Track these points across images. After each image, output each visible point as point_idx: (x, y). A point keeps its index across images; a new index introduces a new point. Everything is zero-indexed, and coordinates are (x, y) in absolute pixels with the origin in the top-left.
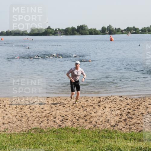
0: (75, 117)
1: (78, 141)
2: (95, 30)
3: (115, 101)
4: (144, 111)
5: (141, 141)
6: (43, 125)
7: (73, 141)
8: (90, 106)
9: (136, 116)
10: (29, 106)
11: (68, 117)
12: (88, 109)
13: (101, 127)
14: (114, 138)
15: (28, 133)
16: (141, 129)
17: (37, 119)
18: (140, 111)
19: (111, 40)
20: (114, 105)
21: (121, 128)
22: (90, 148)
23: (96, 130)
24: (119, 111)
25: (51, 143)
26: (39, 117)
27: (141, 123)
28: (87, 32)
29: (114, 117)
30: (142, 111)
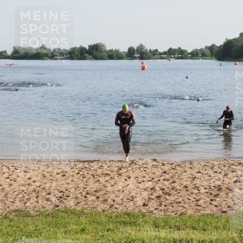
0: (81, 193)
1: (83, 230)
2: (117, 51)
3: (146, 168)
4: (189, 183)
5: (179, 230)
6: (30, 205)
7: (75, 229)
8: (104, 175)
9: (176, 191)
10: (8, 174)
11: (70, 192)
12: (102, 180)
13: (121, 208)
14: (139, 224)
15: (5, 218)
16: (182, 211)
17: (21, 196)
18: (182, 182)
19: (143, 69)
20: (144, 173)
21: (151, 209)
22: (99, 239)
23: (112, 213)
24: (150, 183)
25: (40, 233)
26: (23, 193)
27: (182, 202)
28: (104, 55)
29: (142, 193)
30: (186, 183)
